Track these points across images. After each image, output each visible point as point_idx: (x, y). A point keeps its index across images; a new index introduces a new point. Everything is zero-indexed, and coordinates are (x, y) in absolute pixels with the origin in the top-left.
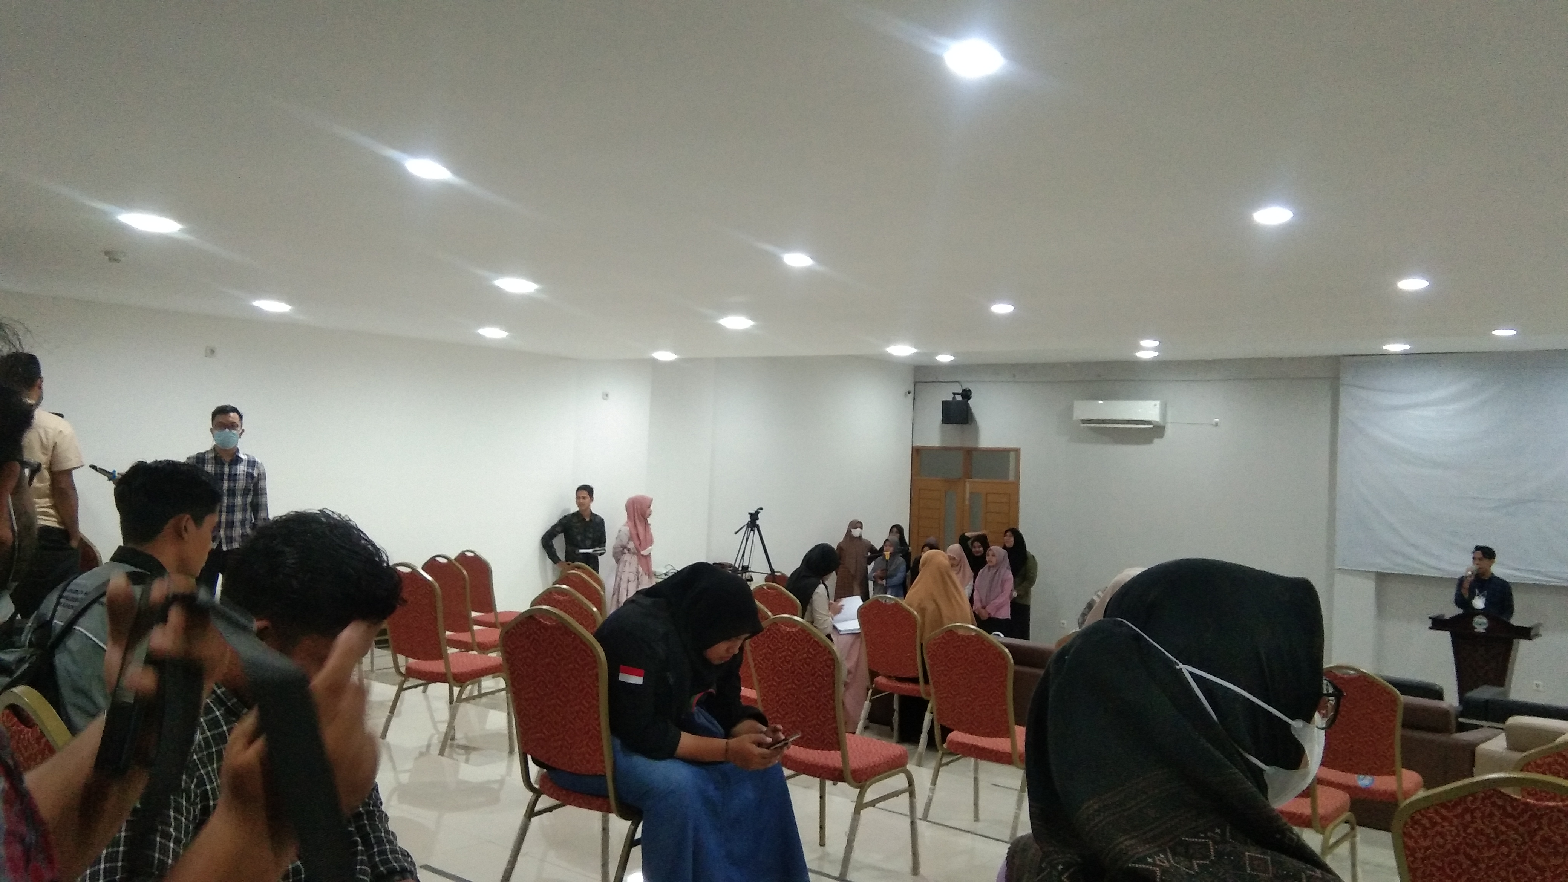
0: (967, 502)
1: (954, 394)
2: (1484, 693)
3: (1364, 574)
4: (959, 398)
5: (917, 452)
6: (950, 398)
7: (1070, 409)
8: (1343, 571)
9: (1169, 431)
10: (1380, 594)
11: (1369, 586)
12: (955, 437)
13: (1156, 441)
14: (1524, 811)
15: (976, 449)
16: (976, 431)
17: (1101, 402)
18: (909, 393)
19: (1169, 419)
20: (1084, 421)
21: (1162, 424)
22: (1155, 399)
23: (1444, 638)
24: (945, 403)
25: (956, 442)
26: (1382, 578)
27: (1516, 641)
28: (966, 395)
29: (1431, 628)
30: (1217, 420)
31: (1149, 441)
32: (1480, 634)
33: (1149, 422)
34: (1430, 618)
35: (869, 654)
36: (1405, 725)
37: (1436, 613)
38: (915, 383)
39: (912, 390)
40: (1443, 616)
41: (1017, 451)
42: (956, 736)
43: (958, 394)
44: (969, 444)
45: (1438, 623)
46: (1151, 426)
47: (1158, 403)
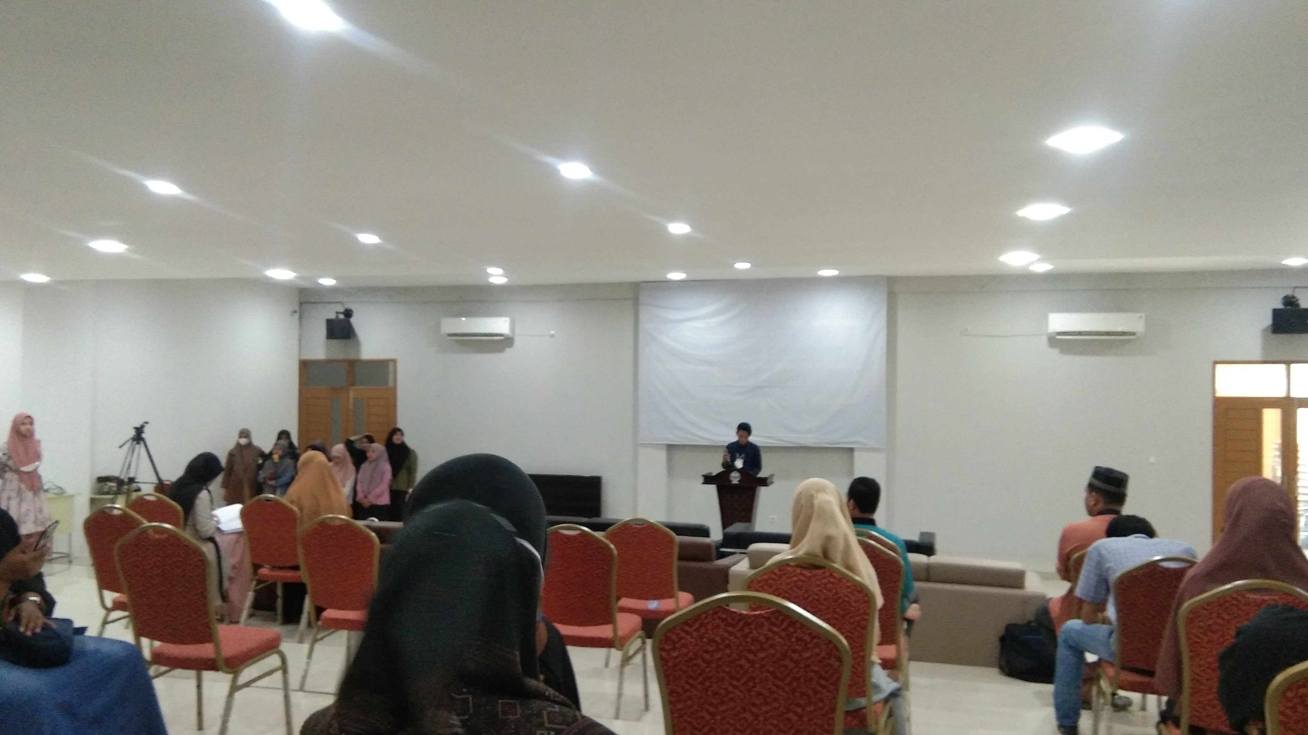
0: (351, 407)
1: (338, 313)
2: (737, 528)
3: (658, 446)
4: (341, 317)
5: (305, 365)
6: (333, 316)
7: (438, 326)
8: (644, 445)
9: (517, 341)
10: (670, 460)
11: (662, 455)
12: (338, 350)
13: (508, 350)
14: (740, 620)
15: (359, 361)
16: (357, 344)
17: (464, 319)
18: (295, 312)
19: (517, 332)
20: (450, 335)
21: (511, 336)
22: (506, 316)
23: (712, 489)
24: (329, 322)
25: (340, 356)
26: (671, 448)
27: (758, 488)
28: (348, 314)
29: (704, 483)
30: (553, 332)
31: (501, 350)
32: (735, 485)
33: (501, 335)
34: (703, 476)
35: (252, 549)
36: (681, 558)
37: (705, 472)
38: (301, 304)
39: (297, 308)
40: (711, 473)
41: (394, 361)
42: (330, 613)
43: (340, 313)
44: (352, 357)
45: (708, 480)
46: (501, 338)
47: (508, 319)
